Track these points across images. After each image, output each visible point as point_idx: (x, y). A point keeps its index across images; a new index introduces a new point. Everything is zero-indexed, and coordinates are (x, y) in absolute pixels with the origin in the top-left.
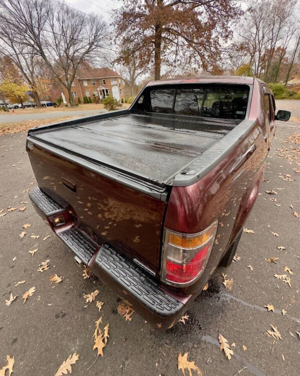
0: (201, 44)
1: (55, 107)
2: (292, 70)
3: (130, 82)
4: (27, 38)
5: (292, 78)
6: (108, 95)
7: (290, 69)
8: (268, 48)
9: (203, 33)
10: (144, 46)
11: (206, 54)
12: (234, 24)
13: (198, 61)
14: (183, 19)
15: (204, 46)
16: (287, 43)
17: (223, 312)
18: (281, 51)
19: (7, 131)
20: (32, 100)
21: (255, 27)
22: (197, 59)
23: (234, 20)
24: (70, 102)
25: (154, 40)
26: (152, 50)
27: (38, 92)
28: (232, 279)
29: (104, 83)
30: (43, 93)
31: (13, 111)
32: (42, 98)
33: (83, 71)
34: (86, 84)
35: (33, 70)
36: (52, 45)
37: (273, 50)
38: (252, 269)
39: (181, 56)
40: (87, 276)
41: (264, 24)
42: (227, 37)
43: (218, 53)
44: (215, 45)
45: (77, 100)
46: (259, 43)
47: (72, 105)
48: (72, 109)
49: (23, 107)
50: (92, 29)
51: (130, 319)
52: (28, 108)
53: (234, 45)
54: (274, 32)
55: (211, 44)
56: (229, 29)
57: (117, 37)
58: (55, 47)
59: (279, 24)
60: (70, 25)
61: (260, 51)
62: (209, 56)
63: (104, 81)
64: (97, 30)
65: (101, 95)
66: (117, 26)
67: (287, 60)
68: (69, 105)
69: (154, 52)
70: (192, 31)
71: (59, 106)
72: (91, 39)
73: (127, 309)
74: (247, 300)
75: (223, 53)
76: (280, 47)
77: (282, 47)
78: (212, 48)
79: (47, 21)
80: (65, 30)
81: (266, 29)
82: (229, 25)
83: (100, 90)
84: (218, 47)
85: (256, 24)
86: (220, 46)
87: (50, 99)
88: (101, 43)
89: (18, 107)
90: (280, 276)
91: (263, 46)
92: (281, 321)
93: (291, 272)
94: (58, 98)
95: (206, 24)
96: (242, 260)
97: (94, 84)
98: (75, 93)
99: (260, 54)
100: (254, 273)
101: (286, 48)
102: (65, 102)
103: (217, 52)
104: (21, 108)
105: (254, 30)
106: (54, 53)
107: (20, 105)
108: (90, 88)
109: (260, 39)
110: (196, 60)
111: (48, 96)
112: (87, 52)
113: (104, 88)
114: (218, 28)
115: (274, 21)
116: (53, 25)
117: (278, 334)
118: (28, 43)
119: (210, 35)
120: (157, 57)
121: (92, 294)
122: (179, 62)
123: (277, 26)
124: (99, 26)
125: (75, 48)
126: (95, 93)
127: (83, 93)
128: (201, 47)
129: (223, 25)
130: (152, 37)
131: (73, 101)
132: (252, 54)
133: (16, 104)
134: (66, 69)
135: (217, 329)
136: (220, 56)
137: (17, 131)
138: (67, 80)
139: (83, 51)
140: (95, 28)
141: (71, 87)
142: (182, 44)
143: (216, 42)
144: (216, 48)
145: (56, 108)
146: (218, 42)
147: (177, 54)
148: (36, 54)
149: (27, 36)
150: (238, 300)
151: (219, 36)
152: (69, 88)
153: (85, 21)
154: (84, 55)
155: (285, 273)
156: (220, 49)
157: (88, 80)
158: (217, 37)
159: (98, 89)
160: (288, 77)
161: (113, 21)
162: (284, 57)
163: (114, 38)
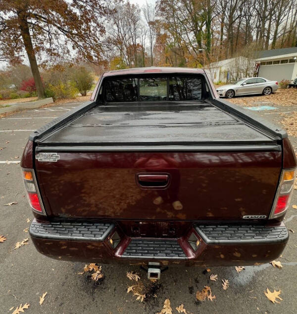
40: (143, 296)
51: (214, 297)
73: (204, 292)
84: (97, 40)
121: (165, 306)
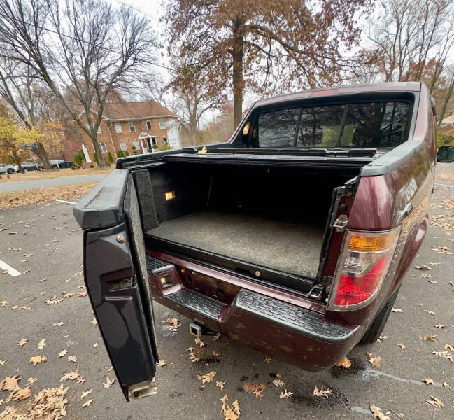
0: (310, 53)
1: (74, 169)
2: (451, 100)
3: (190, 125)
4: (19, 49)
5: (451, 114)
6: (155, 147)
7: (449, 98)
8: (415, 61)
9: (313, 33)
10: (215, 58)
11: (317, 71)
12: (365, 16)
13: (305, 84)
14: (281, 8)
15: (313, 58)
16: (445, 52)
17: (372, 386)
18: (434, 67)
19: (15, 202)
20: (35, 158)
21: (395, 23)
22: (303, 81)
23: (364, 9)
24: (97, 161)
25: (231, 48)
26: (228, 65)
27: (44, 144)
28: (379, 358)
29: (149, 127)
30: (52, 147)
31: (8, 177)
32: (50, 154)
33: (115, 107)
34: (119, 129)
35: (32, 106)
36: (60, 61)
37: (422, 63)
38: (403, 347)
39: (275, 77)
40: (196, 359)
41: (410, 18)
42: (351, 39)
43: (336, 69)
44: (333, 54)
45: (107, 157)
46: (401, 51)
47: (100, 166)
48: (101, 171)
49: (21, 170)
50: (125, 31)
51: (262, 396)
52: (30, 173)
53: (362, 54)
54: (426, 31)
55: (326, 52)
56: (355, 26)
57: (172, 42)
58: (65, 64)
59: (435, 16)
60: (87, 23)
61: (401, 67)
62: (321, 75)
63: (149, 123)
64: (134, 32)
65: (145, 147)
66: (170, 22)
67: (443, 83)
68: (96, 164)
69: (232, 68)
70: (295, 30)
71: (79, 168)
72: (124, 48)
73: (255, 387)
74: (400, 376)
75: (344, 68)
76: (434, 59)
77: (437, 60)
78: (327, 60)
79: (49, 16)
80: (79, 32)
81: (414, 26)
82: (354, 19)
83: (143, 140)
84: (337, 58)
85: (397, 18)
86: (340, 56)
87: (63, 157)
88: (141, 55)
89: (13, 170)
90: (440, 353)
91: (407, 57)
92: (441, 392)
93: (452, 349)
94: (76, 153)
95: (318, 16)
96: (389, 339)
97: (133, 129)
98: (103, 144)
99: (401, 72)
100: (406, 351)
101: (444, 61)
102: (89, 161)
103: (335, 67)
104: (18, 172)
105: (393, 29)
106: (65, 75)
107: (16, 168)
108: (128, 136)
109: (403, 44)
110: (300, 82)
111: (60, 152)
112: (120, 72)
113: (149, 136)
114: (337, 24)
115: (427, 12)
116: (59, 24)
117: (439, 403)
118: (20, 56)
119: (325, 37)
120: (237, 76)
121: (208, 375)
122: (272, 87)
123: (431, 20)
124: (136, 24)
125: (100, 65)
126: (136, 144)
127: (117, 145)
128: (309, 58)
129: (346, 17)
130: (228, 42)
131: (101, 159)
132: (389, 73)
133: (10, 166)
134: (86, 104)
135: (367, 401)
136: (338, 75)
137: (32, 202)
138: (90, 123)
139: (112, 70)
140: (129, 28)
141: (96, 134)
142: (277, 55)
143: (334, 49)
144: (333, 60)
145: (76, 171)
146: (336, 50)
147: (268, 73)
148: (34, 76)
149: (17, 44)
150: (389, 376)
151: (339, 39)
152: (94, 138)
153: (112, 15)
154: (115, 78)
155: (445, 350)
156: (338, 62)
157: (123, 123)
158: (335, 40)
159: (139, 137)
160: (444, 112)
161: (163, 12)
162: (440, 76)
163: (167, 44)
